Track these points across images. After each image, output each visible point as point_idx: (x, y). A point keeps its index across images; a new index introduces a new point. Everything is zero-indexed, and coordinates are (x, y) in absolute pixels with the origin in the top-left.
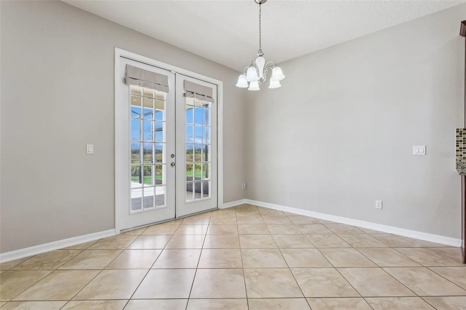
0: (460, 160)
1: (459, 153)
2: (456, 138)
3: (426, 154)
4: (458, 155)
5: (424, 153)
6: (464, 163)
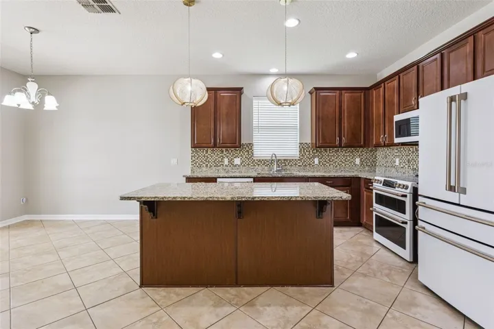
0: (193, 168)
1: (193, 163)
2: (191, 154)
4: (191, 165)
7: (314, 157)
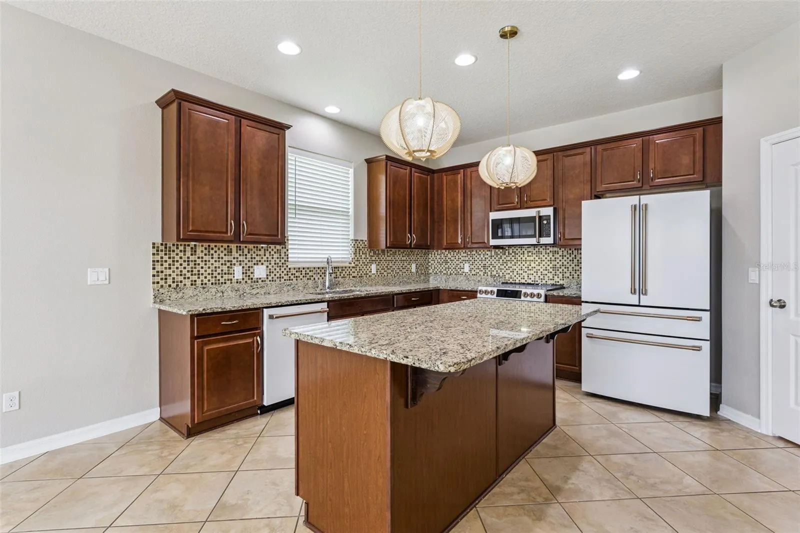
0: (158, 290)
1: (157, 279)
2: (152, 256)
3: (109, 283)
4: (154, 283)
5: (107, 282)
6: (162, 294)
7: (371, 262)
